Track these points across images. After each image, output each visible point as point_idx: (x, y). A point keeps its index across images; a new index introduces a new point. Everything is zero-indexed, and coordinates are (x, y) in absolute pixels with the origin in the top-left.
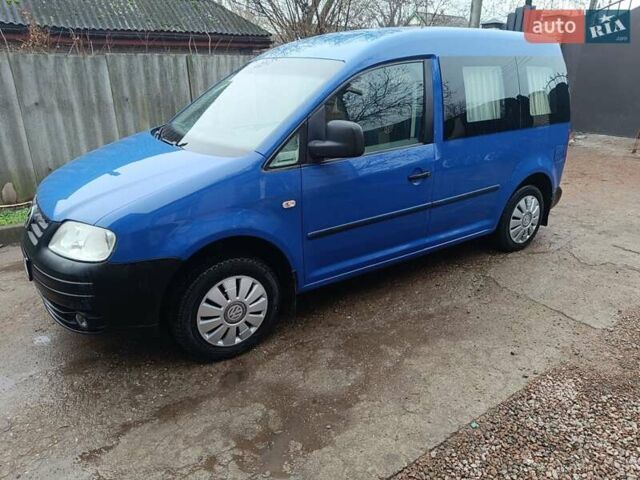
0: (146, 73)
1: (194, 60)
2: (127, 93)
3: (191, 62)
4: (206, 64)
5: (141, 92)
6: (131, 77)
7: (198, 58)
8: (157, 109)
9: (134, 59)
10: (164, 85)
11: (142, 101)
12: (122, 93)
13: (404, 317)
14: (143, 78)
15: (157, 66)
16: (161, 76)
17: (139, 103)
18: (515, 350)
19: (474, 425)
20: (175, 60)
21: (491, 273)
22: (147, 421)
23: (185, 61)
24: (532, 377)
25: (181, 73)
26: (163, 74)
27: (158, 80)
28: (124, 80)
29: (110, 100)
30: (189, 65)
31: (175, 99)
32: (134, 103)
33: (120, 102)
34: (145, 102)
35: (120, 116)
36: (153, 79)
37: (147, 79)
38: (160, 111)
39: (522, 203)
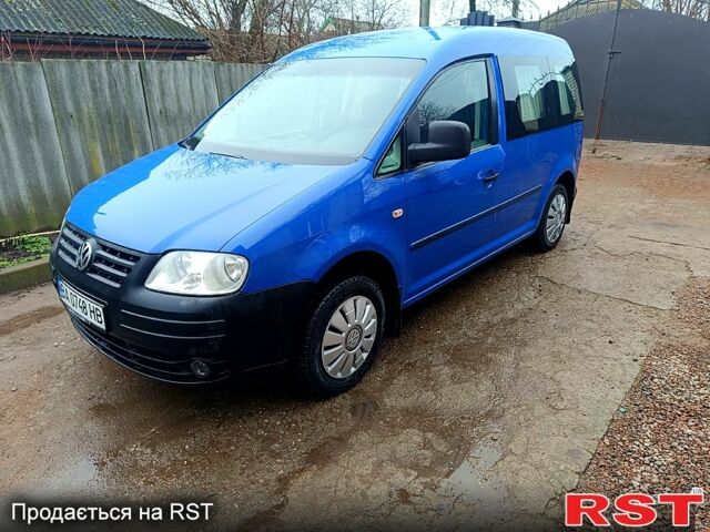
0: (93, 83)
1: (148, 67)
2: (70, 108)
3: (145, 70)
4: (161, 72)
5: (87, 107)
6: (74, 88)
7: (152, 65)
8: (107, 126)
9: (77, 66)
10: (114, 96)
11: (90, 118)
12: (65, 109)
13: (489, 325)
14: (89, 89)
15: (105, 74)
16: (110, 87)
17: (86, 121)
18: (609, 338)
19: (622, 410)
20: (126, 68)
21: (541, 272)
22: (302, 470)
23: (138, 70)
24: (641, 360)
25: (133, 83)
26: (113, 84)
27: (107, 91)
28: (67, 93)
29: (50, 117)
30: (143, 74)
31: (129, 113)
32: (80, 121)
33: (63, 119)
34: (94, 119)
35: (63, 137)
36: (101, 90)
37: (94, 90)
38: (111, 129)
39: (554, 202)
